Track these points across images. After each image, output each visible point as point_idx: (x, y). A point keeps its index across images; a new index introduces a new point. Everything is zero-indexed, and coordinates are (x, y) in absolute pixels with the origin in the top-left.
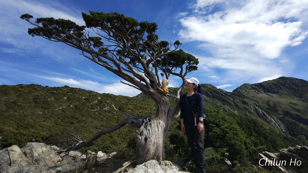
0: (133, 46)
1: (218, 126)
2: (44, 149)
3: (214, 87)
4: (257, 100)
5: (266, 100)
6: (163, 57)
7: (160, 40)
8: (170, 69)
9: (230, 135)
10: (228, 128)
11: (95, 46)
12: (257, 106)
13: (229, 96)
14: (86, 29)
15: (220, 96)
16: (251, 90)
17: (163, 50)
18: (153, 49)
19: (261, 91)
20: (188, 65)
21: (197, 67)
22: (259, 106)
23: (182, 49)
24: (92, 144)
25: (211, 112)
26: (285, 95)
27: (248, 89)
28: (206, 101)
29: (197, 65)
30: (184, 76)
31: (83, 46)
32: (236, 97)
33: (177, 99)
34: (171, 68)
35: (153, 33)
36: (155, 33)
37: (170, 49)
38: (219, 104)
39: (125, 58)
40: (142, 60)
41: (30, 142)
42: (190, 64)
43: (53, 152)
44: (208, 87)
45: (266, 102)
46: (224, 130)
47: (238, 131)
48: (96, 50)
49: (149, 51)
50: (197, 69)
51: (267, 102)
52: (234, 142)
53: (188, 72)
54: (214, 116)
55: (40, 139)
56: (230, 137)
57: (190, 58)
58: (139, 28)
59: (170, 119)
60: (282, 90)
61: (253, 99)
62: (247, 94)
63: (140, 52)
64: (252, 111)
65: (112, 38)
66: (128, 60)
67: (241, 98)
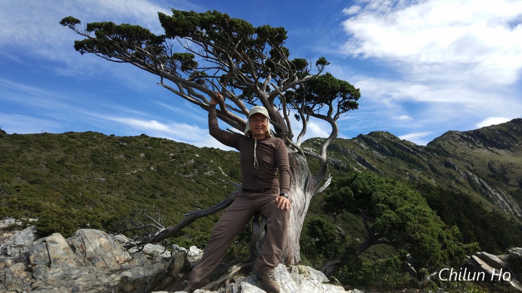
0: (247, 68)
1: (392, 207)
2: (104, 240)
3: (395, 138)
4: (470, 161)
5: (488, 161)
6: (298, 86)
7: (291, 58)
8: (311, 107)
9: (413, 223)
10: (410, 212)
11: (184, 68)
12: (471, 171)
13: (421, 153)
14: (167, 40)
15: (405, 152)
16: (460, 142)
17: (297, 75)
18: (280, 74)
19: (479, 144)
20: (342, 101)
21: (358, 104)
22: (473, 171)
23: (331, 73)
24: (183, 234)
25: (382, 182)
27: (456, 141)
28: (380, 161)
29: (357, 99)
30: (334, 120)
31: (162, 69)
32: (434, 155)
33: (321, 160)
34: (312, 105)
35: (279, 47)
36: (284, 45)
37: (310, 73)
38: (403, 166)
39: (235, 88)
40: (260, 93)
41: (82, 228)
42: (344, 98)
43: (119, 246)
44: (383, 137)
45: (487, 164)
46: (402, 215)
47: (427, 217)
48: (185, 76)
49: (273, 77)
50: (358, 106)
51: (489, 164)
52: (420, 235)
53: (342, 112)
54: (387, 189)
55: (99, 224)
56: (414, 227)
57: (344, 88)
58: (255, 36)
59: (309, 194)
60: (517, 143)
61: (464, 159)
62: (452, 149)
63: (258, 78)
64: (462, 180)
65: (210, 55)
66: (238, 92)
67: (443, 157)
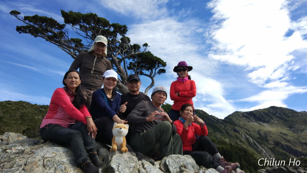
3: (205, 113)
4: (248, 129)
5: (257, 129)
12: (248, 135)
13: (221, 123)
14: (66, 26)
15: (212, 123)
16: (242, 118)
19: (253, 119)
21: (165, 70)
22: (250, 135)
23: (150, 51)
26: (276, 125)
27: (240, 117)
30: (153, 77)
32: (228, 125)
40: (114, 58)
44: (199, 113)
45: (257, 131)
53: (157, 74)
60: (273, 120)
61: (245, 127)
62: (238, 122)
64: (243, 140)
67: (233, 126)
